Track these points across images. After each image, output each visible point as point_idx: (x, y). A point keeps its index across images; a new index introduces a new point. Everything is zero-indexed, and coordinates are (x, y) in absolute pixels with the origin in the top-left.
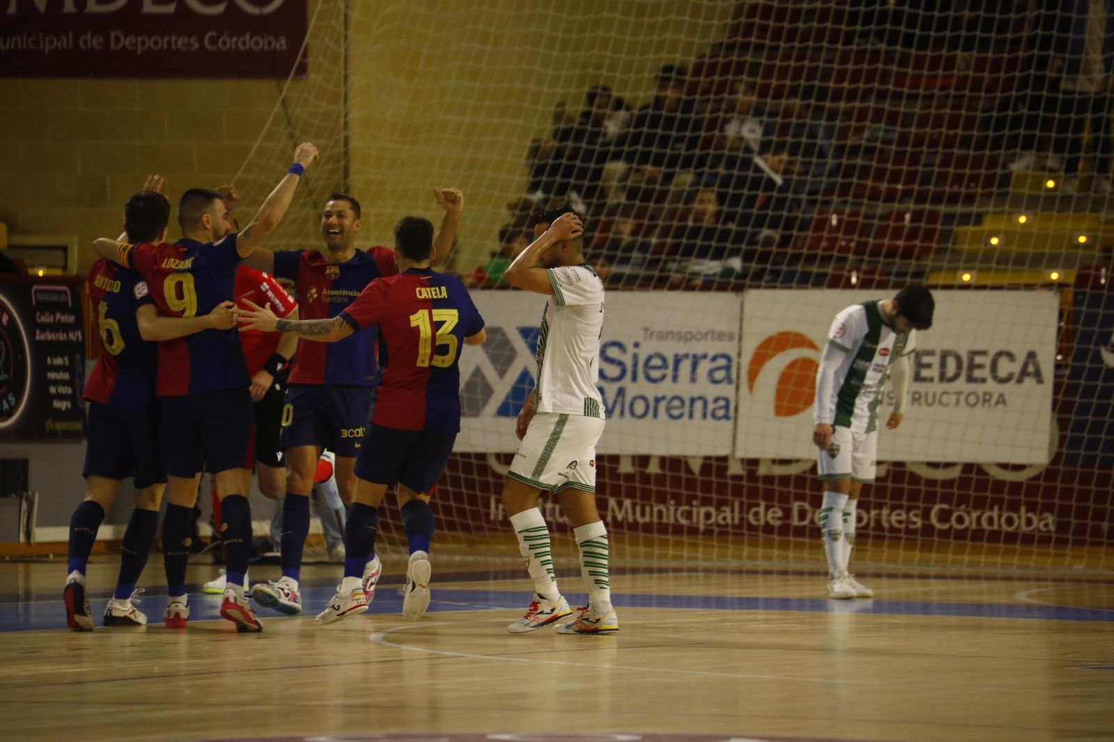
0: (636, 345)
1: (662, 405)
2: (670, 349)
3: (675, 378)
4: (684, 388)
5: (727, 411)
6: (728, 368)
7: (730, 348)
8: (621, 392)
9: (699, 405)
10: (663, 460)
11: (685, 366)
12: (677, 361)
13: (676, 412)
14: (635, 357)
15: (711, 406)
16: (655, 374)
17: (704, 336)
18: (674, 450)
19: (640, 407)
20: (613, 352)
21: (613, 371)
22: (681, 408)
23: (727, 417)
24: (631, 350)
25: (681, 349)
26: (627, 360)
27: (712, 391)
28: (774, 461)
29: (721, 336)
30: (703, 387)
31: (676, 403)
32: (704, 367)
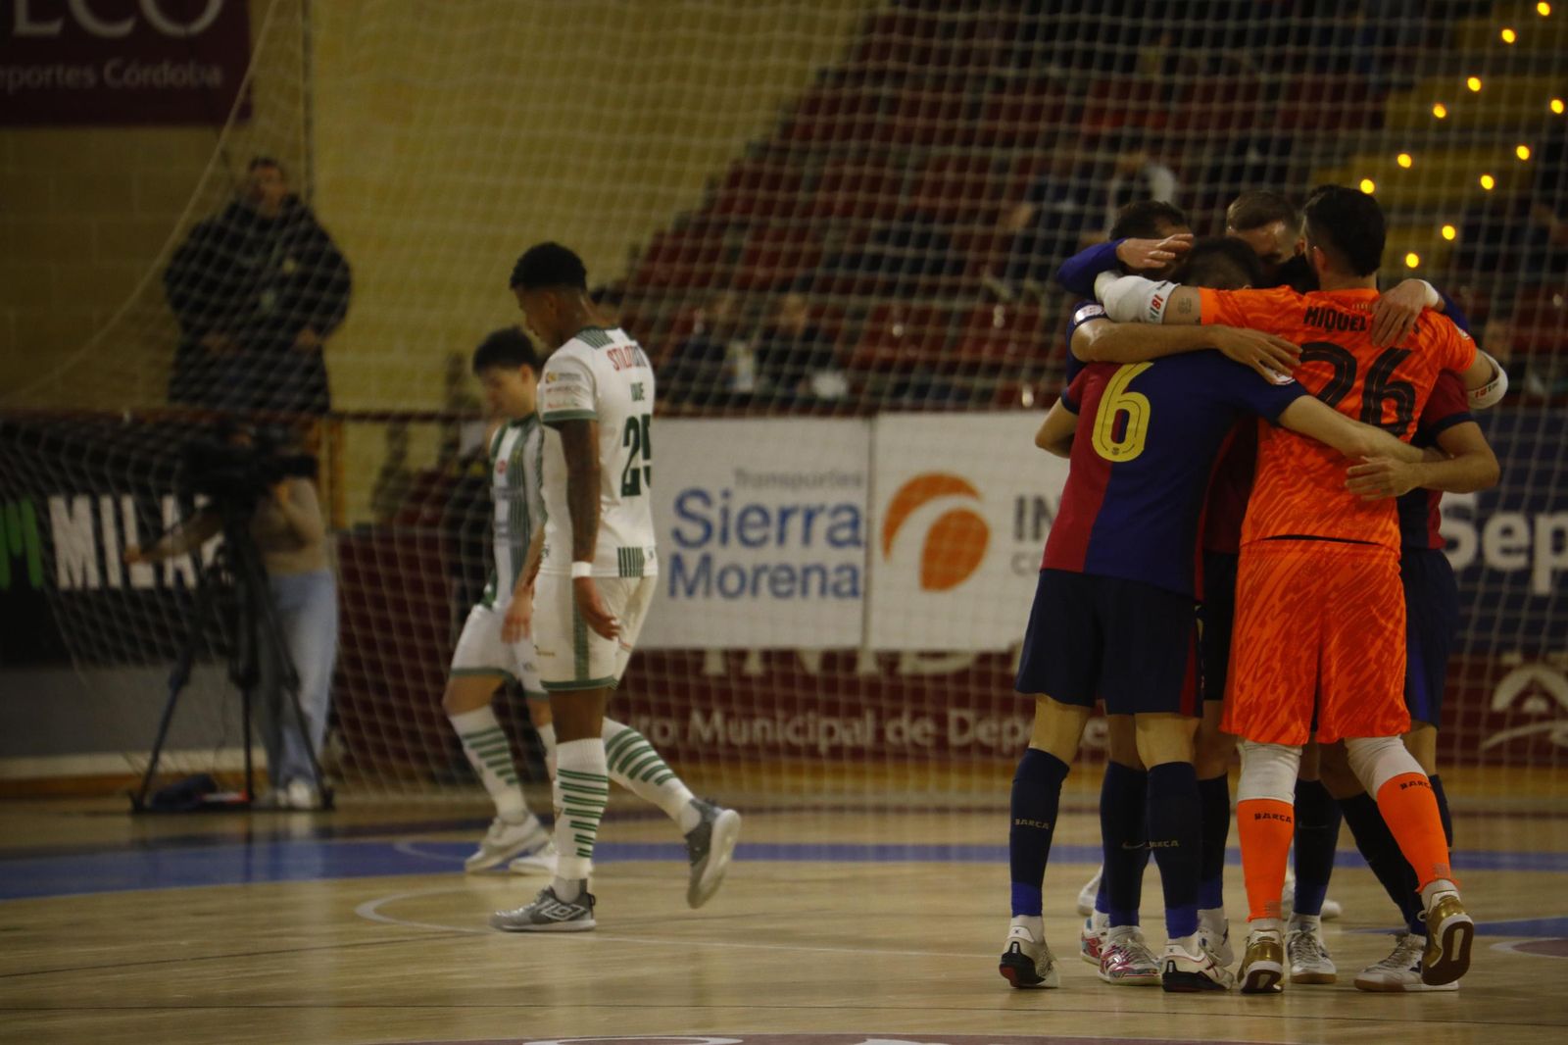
0: (726, 494)
1: (764, 579)
2: (774, 499)
3: (782, 538)
4: (794, 554)
5: (854, 586)
6: (855, 524)
7: (856, 497)
8: (706, 560)
9: (815, 580)
10: (767, 656)
11: (796, 524)
12: (785, 515)
13: (783, 588)
14: (725, 513)
15: (832, 578)
16: (753, 534)
17: (819, 481)
18: (783, 639)
19: (733, 581)
20: (694, 505)
21: (693, 531)
22: (790, 582)
23: (854, 593)
24: (719, 502)
25: (788, 498)
26: (714, 515)
27: (833, 558)
28: (924, 655)
29: (843, 480)
30: (821, 552)
31: (784, 575)
32: (821, 524)
